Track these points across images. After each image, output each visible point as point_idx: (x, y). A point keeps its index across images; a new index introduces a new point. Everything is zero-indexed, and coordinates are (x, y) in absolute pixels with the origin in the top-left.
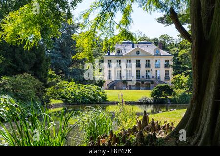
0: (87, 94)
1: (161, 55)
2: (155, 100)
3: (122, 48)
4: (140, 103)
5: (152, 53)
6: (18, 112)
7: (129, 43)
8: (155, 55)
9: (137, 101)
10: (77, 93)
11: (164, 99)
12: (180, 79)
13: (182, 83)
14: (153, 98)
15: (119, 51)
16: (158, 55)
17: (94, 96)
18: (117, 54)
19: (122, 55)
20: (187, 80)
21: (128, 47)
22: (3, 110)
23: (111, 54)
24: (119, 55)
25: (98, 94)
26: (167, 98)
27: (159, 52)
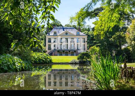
0: (41, 58)
1: (80, 35)
2: (80, 61)
3: (57, 31)
4: (72, 64)
5: (75, 34)
6: (24, 66)
7: (61, 28)
8: (77, 35)
9: (70, 62)
10: (36, 58)
11: (85, 61)
12: (95, 49)
13: (96, 52)
14: (79, 60)
15: (55, 33)
16: (78, 35)
17: (45, 59)
18: (54, 34)
19: (57, 35)
20: (99, 49)
21: (60, 30)
22: (17, 64)
23: (50, 34)
24: (55, 35)
25: (48, 58)
26: (87, 60)
27: (79, 33)
